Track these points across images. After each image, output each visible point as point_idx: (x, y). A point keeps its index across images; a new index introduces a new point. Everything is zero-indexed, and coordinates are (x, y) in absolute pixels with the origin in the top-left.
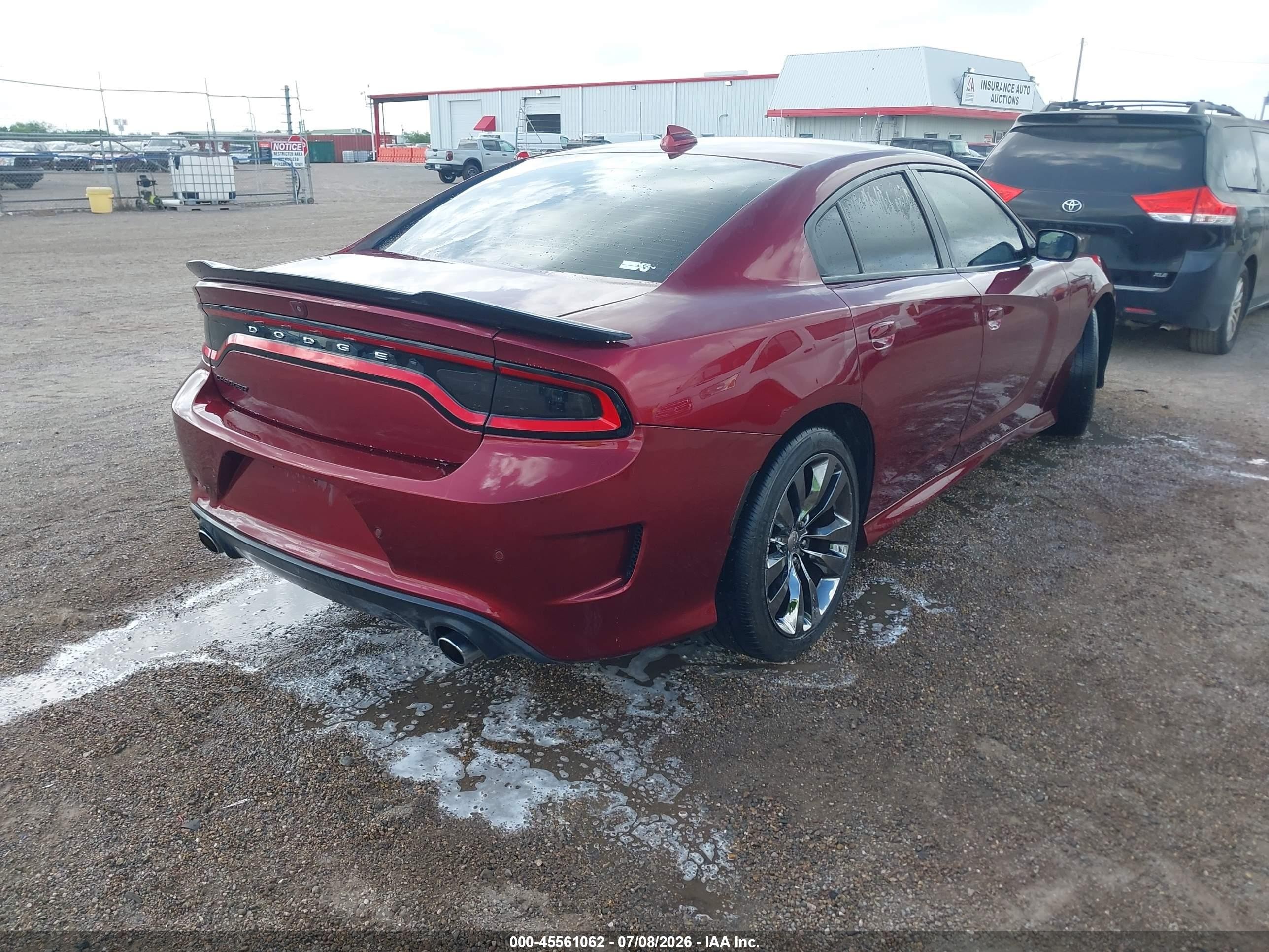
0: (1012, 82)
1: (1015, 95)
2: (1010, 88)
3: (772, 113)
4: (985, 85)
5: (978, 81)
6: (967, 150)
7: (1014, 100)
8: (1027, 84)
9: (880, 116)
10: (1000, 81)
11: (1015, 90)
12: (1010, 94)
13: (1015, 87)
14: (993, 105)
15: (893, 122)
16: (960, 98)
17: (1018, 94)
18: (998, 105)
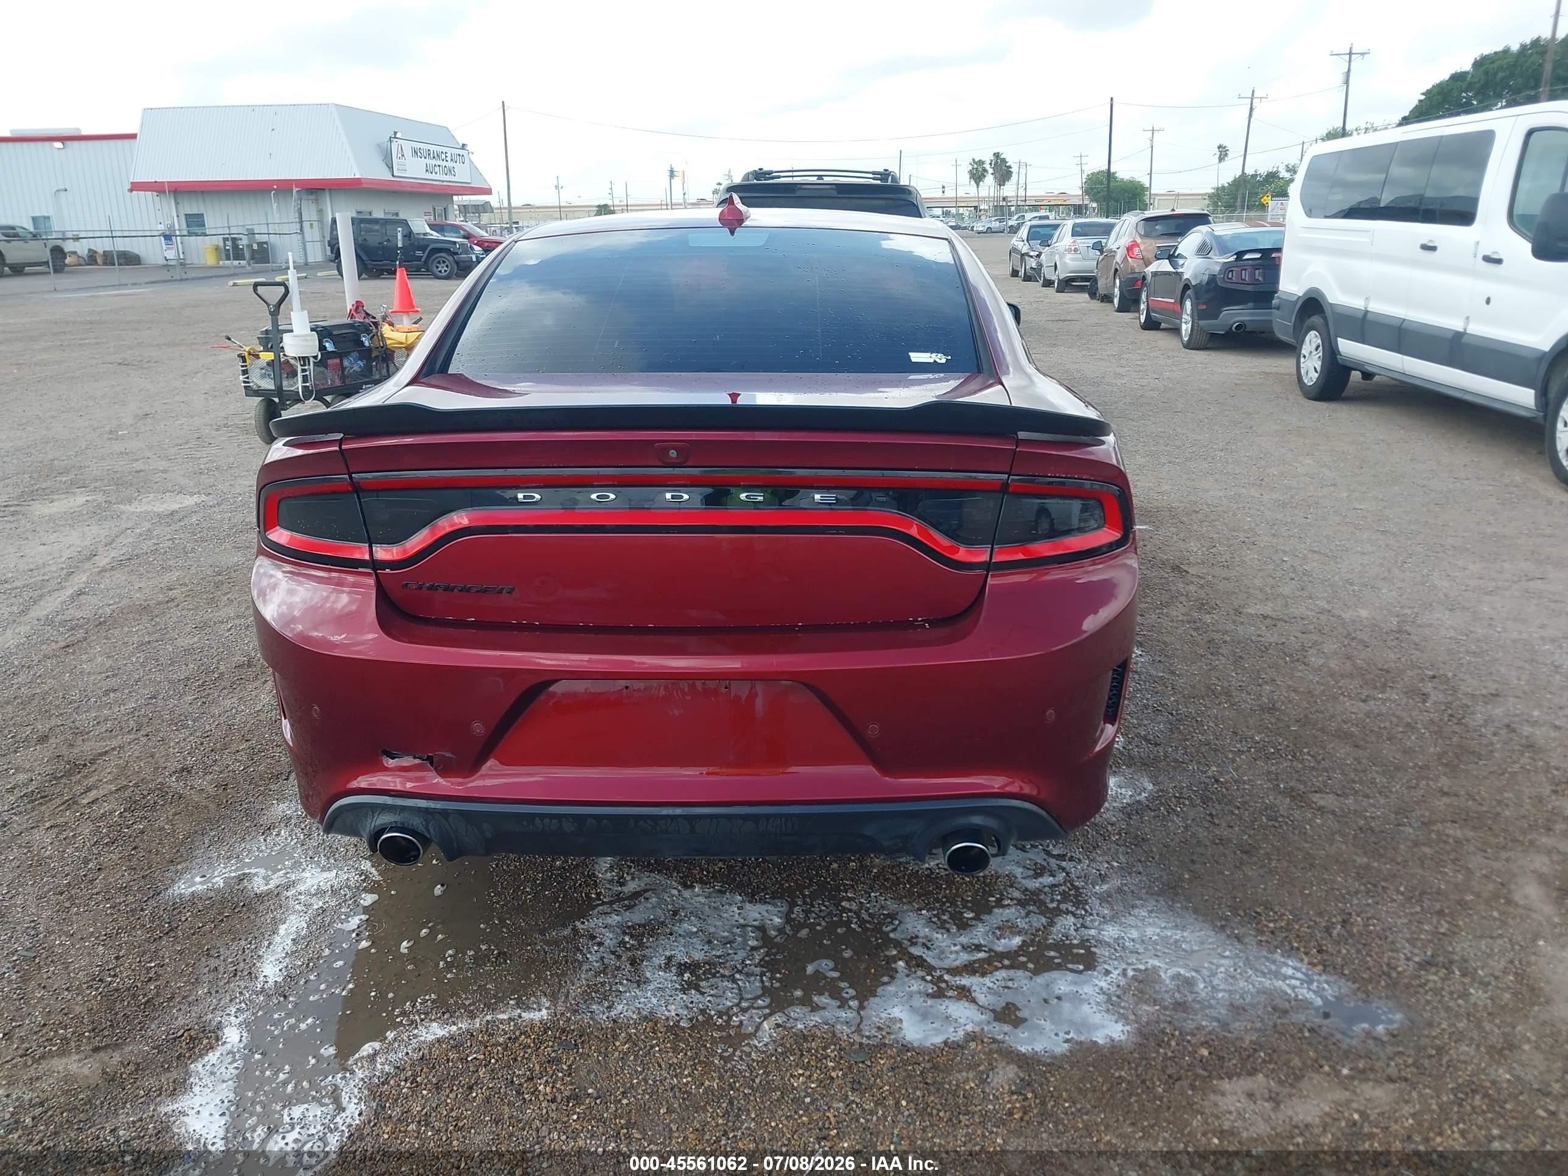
0: (444, 150)
1: (450, 164)
2: (443, 156)
3: (136, 187)
4: (415, 152)
5: (408, 147)
6: (428, 230)
7: (450, 171)
8: (461, 152)
9: (295, 190)
10: (432, 148)
11: (449, 159)
12: (444, 163)
13: (449, 155)
14: (429, 176)
15: (313, 197)
16: (391, 168)
17: (454, 164)
18: (433, 176)
